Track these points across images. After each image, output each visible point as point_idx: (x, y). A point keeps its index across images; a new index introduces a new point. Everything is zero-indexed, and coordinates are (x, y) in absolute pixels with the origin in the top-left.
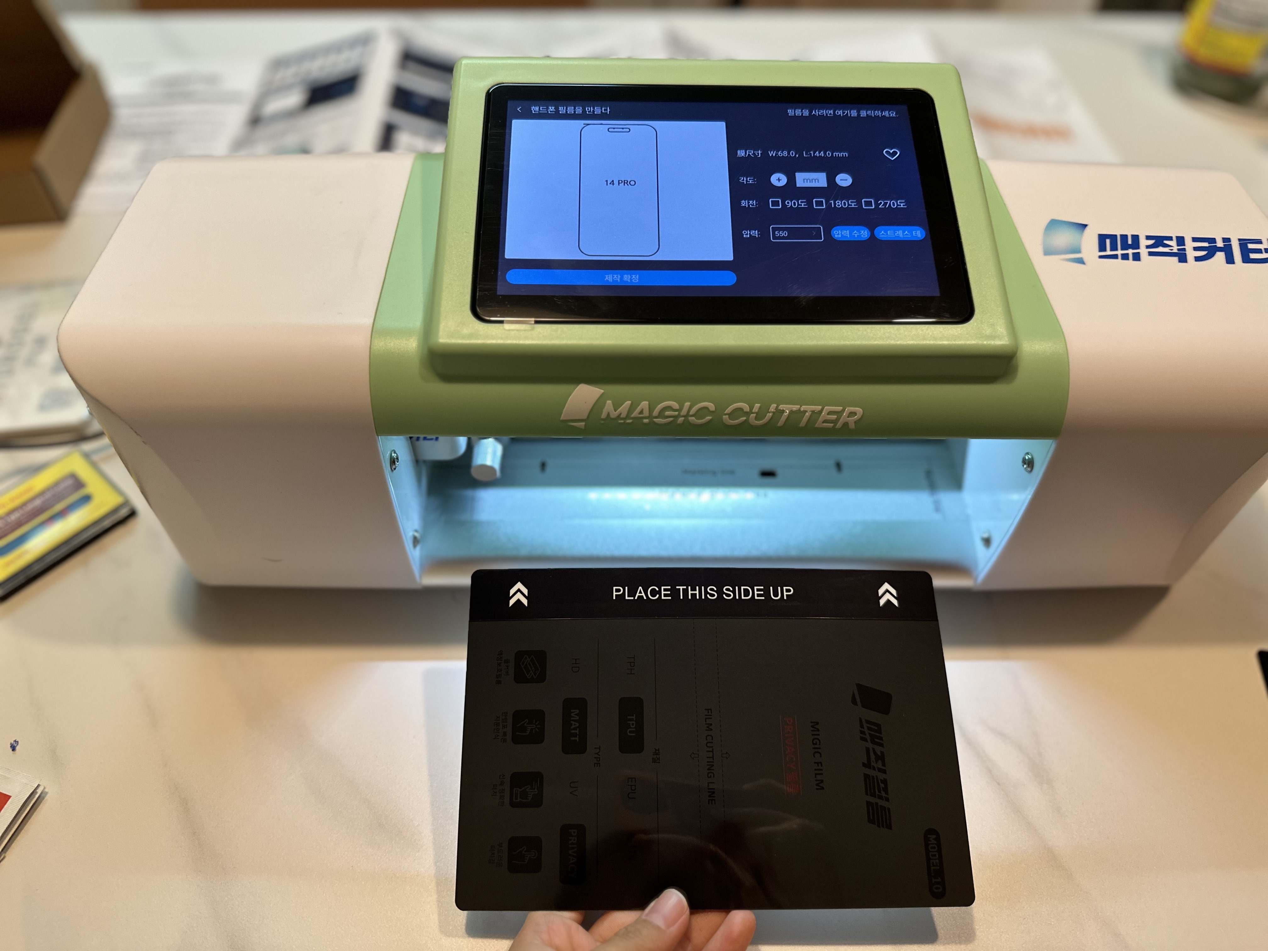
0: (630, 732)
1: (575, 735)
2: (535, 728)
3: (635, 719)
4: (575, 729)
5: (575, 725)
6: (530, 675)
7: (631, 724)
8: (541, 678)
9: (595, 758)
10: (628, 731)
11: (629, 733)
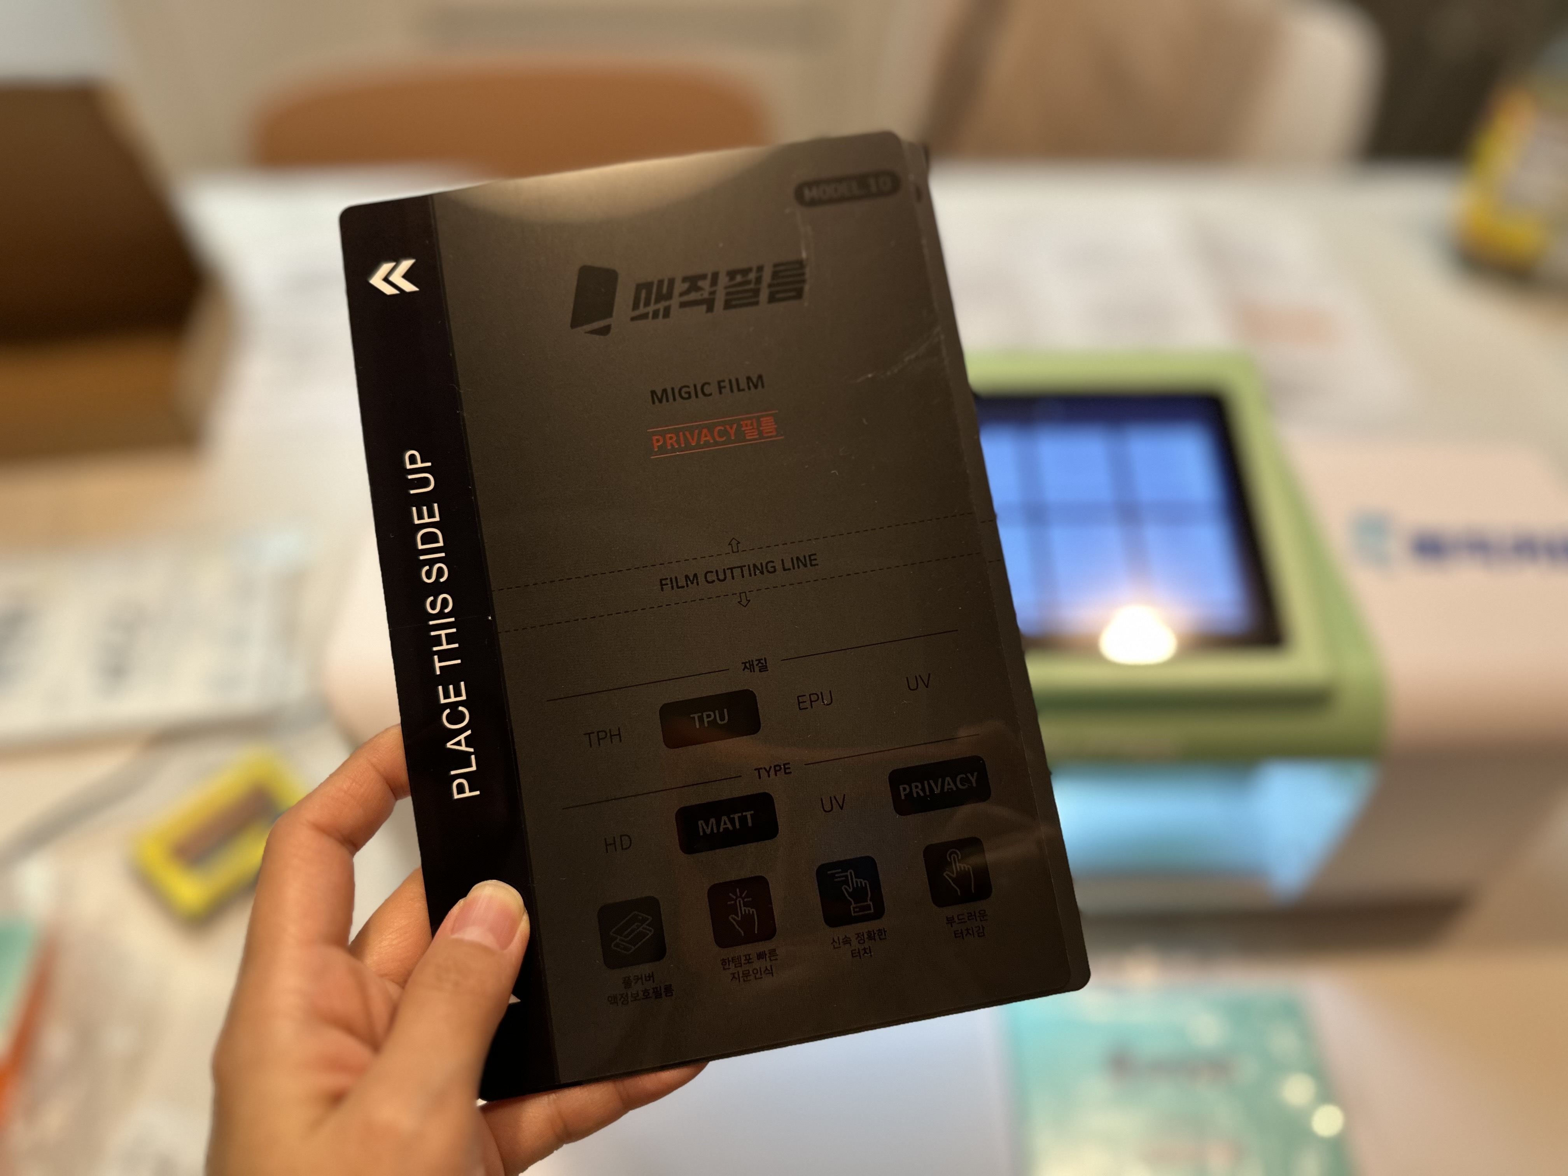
0: (722, 719)
1: (743, 820)
2: (743, 899)
3: (700, 714)
4: (732, 821)
5: (725, 823)
6: (648, 930)
7: (710, 719)
8: (651, 905)
9: (776, 775)
10: (723, 723)
11: (724, 720)
